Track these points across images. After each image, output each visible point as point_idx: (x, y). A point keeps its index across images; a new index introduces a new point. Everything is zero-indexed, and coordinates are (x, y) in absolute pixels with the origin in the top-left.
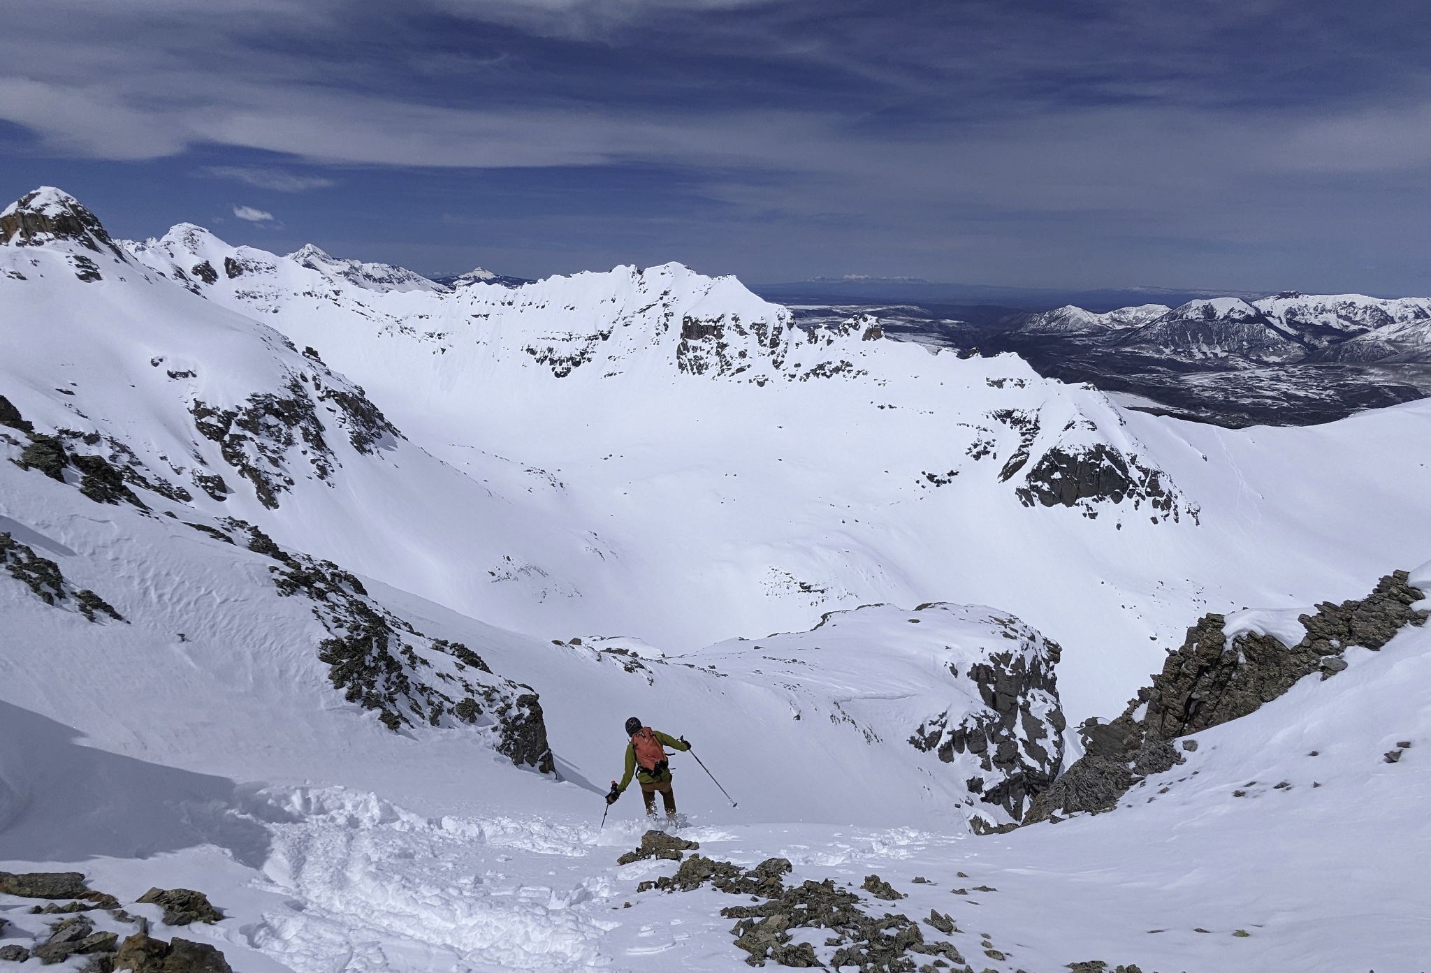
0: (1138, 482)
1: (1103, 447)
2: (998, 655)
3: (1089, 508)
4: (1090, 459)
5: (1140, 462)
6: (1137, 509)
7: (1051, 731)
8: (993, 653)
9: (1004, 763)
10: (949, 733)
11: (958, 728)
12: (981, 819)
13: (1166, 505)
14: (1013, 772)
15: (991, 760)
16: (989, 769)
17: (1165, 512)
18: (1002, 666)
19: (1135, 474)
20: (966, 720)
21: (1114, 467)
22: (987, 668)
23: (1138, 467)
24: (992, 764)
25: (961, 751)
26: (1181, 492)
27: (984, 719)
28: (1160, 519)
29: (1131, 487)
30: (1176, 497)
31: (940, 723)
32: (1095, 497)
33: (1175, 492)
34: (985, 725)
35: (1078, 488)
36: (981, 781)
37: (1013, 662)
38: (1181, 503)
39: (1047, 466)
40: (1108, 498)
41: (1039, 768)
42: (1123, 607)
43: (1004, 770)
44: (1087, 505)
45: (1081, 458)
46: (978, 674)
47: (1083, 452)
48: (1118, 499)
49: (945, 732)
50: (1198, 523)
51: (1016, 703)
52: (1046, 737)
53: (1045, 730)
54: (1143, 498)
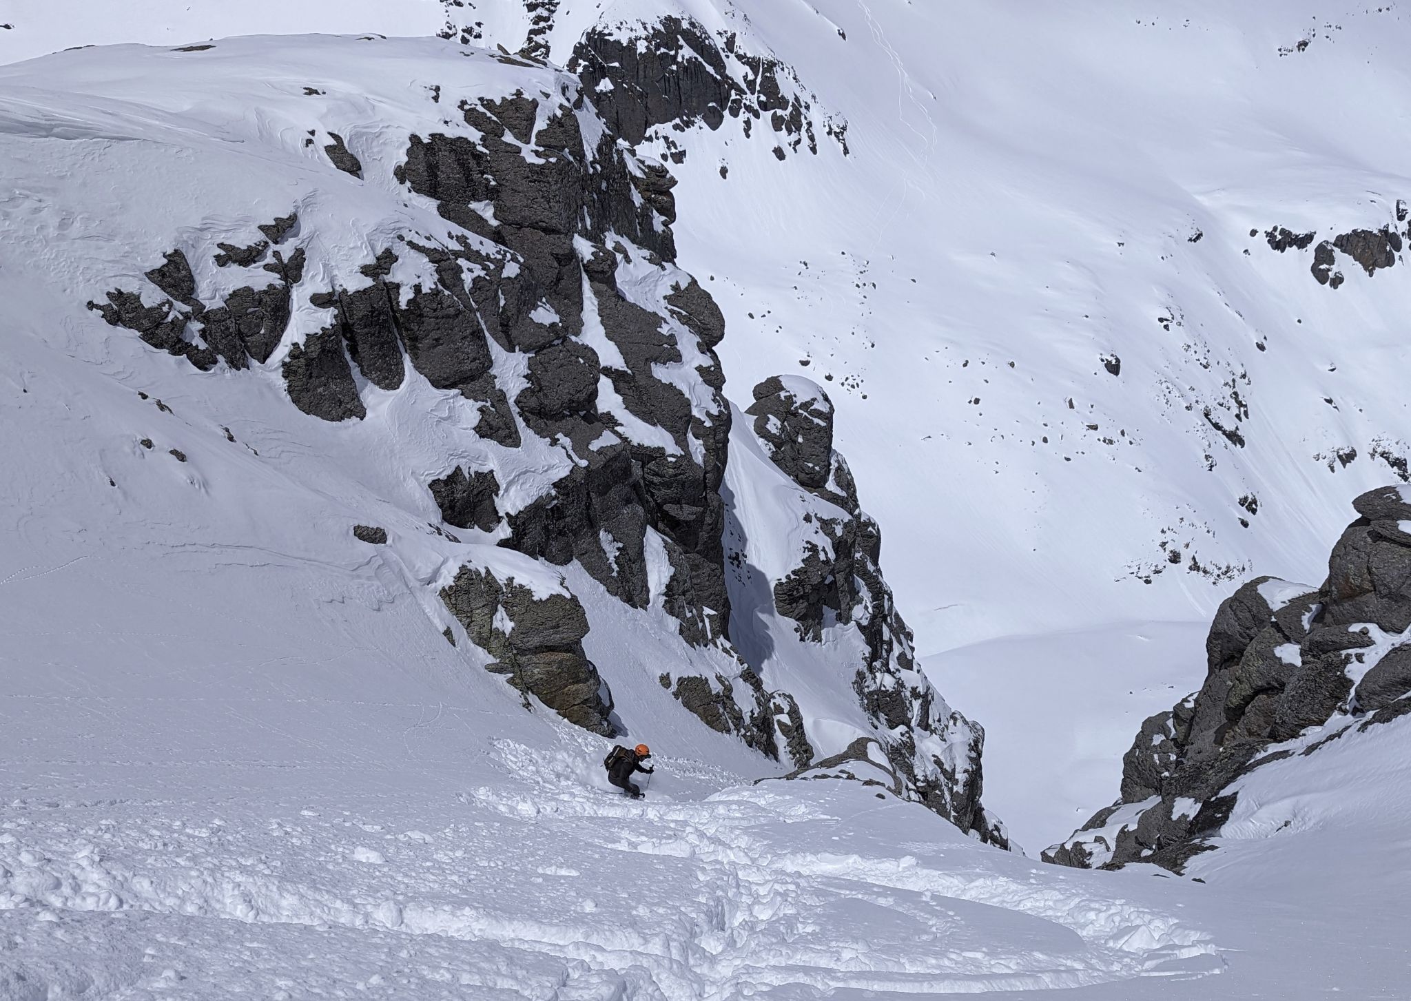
0: (744, 86)
1: (677, 22)
2: (489, 104)
3: (670, 143)
4: (657, 48)
5: (742, 46)
6: (748, 136)
7: (688, 342)
8: (473, 101)
9: (556, 416)
10: (320, 301)
11: (355, 283)
12: (489, 579)
13: (794, 123)
14: (595, 446)
15: (515, 410)
16: (510, 438)
17: (794, 137)
18: (508, 138)
19: (737, 71)
20: (387, 259)
21: (700, 59)
22: (460, 145)
23: (739, 57)
24: (520, 422)
25: (391, 379)
26: (814, 97)
27: (461, 262)
28: (788, 151)
29: (733, 95)
30: (807, 107)
31: (269, 259)
32: (677, 121)
33: (805, 98)
34: (468, 285)
35: (646, 107)
36: (486, 486)
37: (540, 124)
38: (816, 116)
39: (585, 67)
40: (699, 121)
41: (671, 448)
42: (751, 316)
43: (566, 441)
44: (666, 138)
45: (642, 47)
46: (432, 169)
47: (643, 34)
48: (714, 121)
49: (300, 296)
50: (846, 151)
51: (572, 255)
52: (677, 358)
53: (672, 339)
54: (757, 116)
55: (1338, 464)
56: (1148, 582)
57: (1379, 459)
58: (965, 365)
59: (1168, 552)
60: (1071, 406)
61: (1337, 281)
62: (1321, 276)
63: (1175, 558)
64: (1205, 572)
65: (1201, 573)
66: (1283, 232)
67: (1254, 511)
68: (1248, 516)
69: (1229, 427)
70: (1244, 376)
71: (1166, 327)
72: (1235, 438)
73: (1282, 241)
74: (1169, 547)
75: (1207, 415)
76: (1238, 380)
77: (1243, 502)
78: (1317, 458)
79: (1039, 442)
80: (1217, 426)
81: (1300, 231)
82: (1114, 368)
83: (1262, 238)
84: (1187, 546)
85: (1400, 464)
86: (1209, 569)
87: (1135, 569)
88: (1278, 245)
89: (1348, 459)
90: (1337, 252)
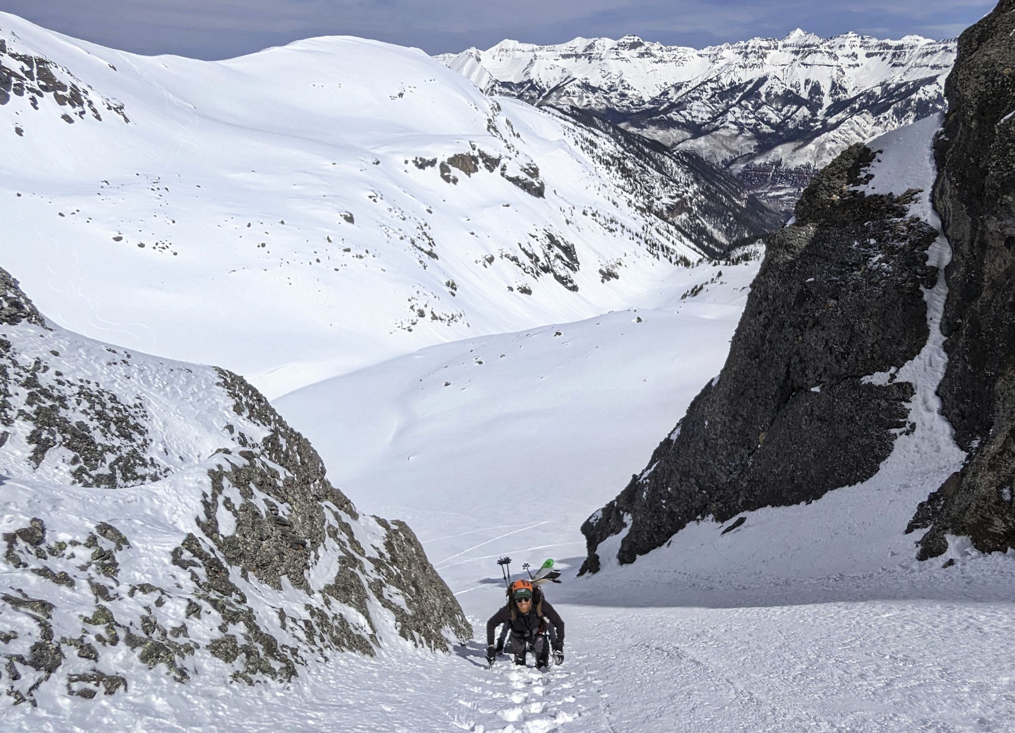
0: (23, 75)
6: (36, 108)
13: (75, 101)
17: (78, 109)
19: (13, 64)
23: (13, 56)
26: (89, 86)
28: (75, 118)
29: (14, 80)
30: (87, 94)
38: (95, 98)
42: (62, 215)
48: (2, 99)
50: (127, 120)
54: (41, 95)
55: (487, 264)
56: (410, 330)
57: (505, 259)
58: (249, 226)
59: (416, 311)
60: (329, 241)
61: (455, 181)
62: (447, 179)
64: (441, 319)
65: (439, 320)
66: (421, 159)
67: (455, 289)
68: (453, 291)
69: (427, 248)
70: (426, 225)
71: (375, 200)
72: (431, 254)
73: (422, 164)
74: (416, 308)
75: (413, 243)
76: (424, 227)
77: (448, 284)
78: (476, 262)
79: (314, 262)
81: (429, 158)
82: (350, 219)
83: (411, 165)
84: (426, 306)
85: (515, 259)
86: (443, 317)
87: (400, 324)
88: (421, 167)
89: (491, 260)
90: (450, 167)
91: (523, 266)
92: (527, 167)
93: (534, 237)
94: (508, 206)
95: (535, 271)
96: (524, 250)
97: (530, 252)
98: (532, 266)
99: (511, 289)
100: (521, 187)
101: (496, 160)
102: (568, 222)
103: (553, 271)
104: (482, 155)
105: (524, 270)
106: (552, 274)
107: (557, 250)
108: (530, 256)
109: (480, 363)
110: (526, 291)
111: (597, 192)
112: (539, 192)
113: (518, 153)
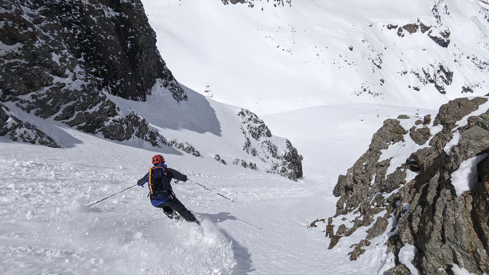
55: (403, 74)
56: (358, 95)
57: (413, 73)
58: (316, 47)
60: (341, 56)
61: (403, 36)
62: (399, 35)
63: (365, 90)
64: (372, 94)
66: (391, 25)
67: (383, 83)
68: (382, 83)
69: (378, 64)
70: (381, 54)
71: (364, 42)
72: (379, 67)
73: (390, 27)
74: (364, 88)
75: (373, 61)
76: (380, 55)
77: (381, 80)
78: (398, 73)
79: (333, 64)
80: (375, 64)
81: (395, 25)
82: (351, 49)
83: (386, 27)
84: (368, 87)
85: (417, 74)
86: (373, 93)
87: (355, 92)
88: (389, 28)
89: (405, 73)
90: (403, 29)
91: (420, 78)
92: (444, 32)
93: (432, 66)
94: (425, 50)
95: (425, 81)
96: (424, 71)
97: (427, 73)
98: (425, 78)
99: (410, 87)
100: (436, 42)
101: (428, 27)
102: (455, 61)
103: (435, 83)
104: (422, 25)
105: (420, 80)
106: (434, 84)
107: (442, 73)
108: (426, 74)
109: (378, 116)
110: (417, 89)
111: (485, 46)
112: (445, 45)
113: (442, 25)
